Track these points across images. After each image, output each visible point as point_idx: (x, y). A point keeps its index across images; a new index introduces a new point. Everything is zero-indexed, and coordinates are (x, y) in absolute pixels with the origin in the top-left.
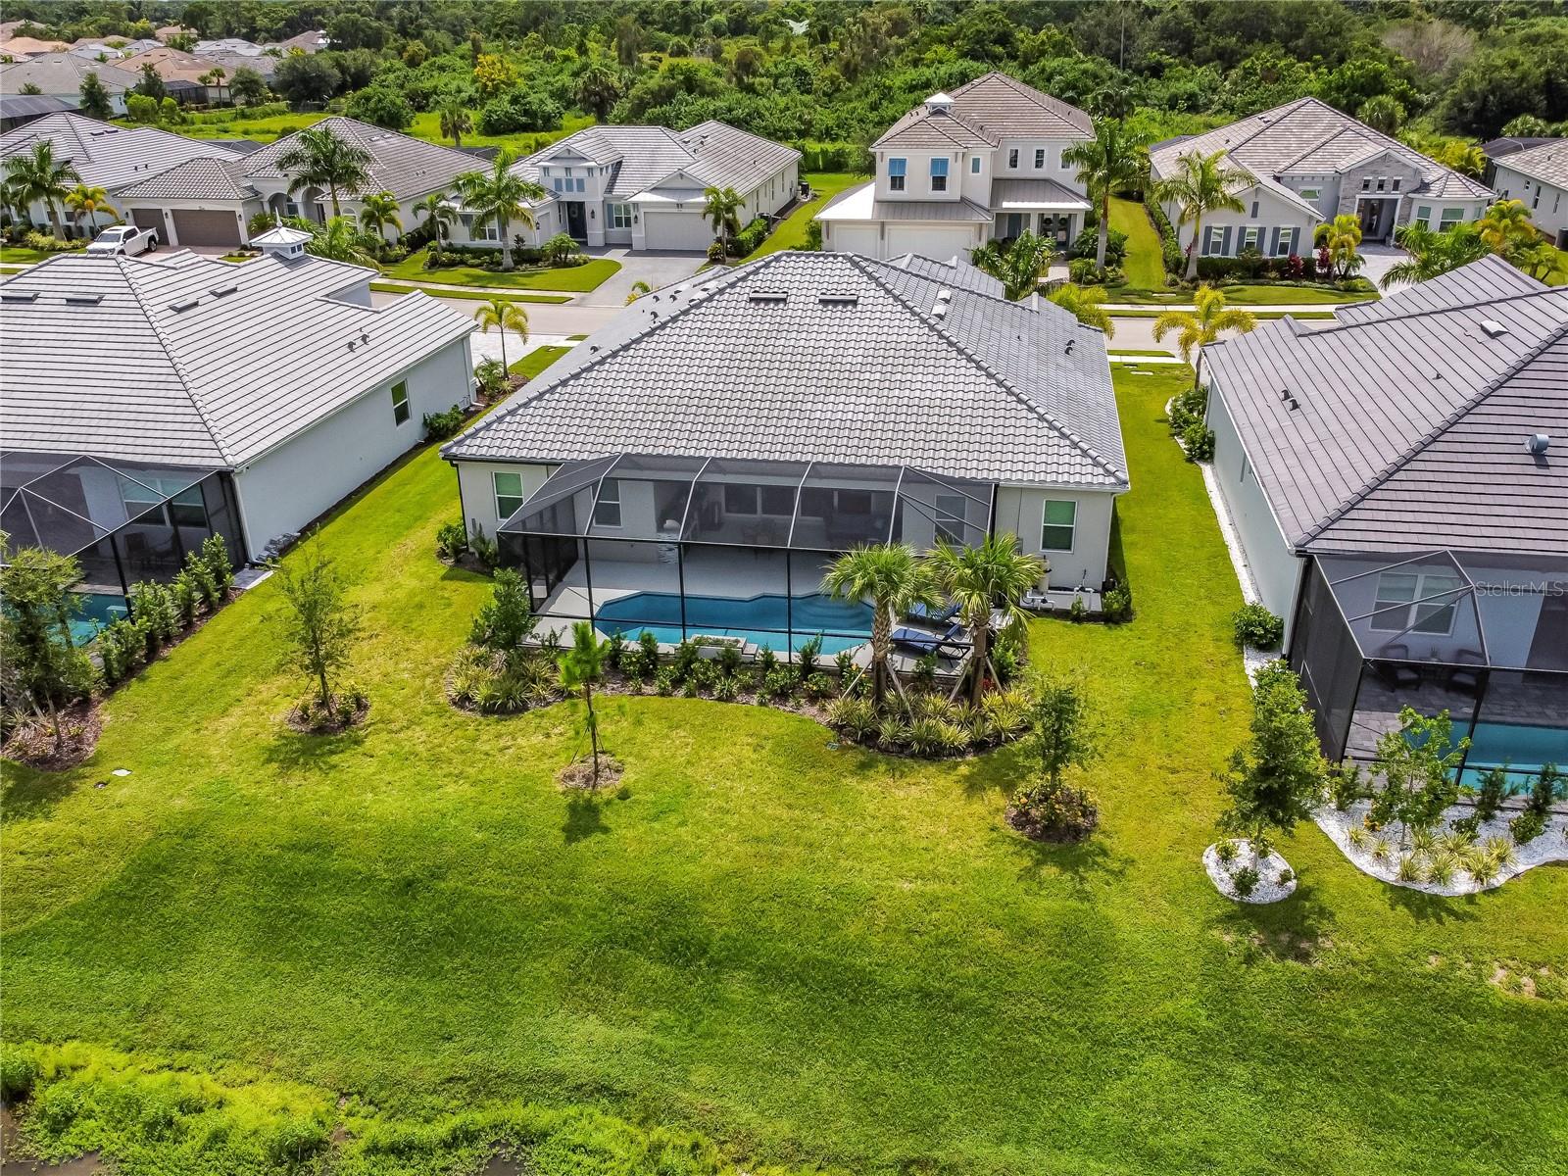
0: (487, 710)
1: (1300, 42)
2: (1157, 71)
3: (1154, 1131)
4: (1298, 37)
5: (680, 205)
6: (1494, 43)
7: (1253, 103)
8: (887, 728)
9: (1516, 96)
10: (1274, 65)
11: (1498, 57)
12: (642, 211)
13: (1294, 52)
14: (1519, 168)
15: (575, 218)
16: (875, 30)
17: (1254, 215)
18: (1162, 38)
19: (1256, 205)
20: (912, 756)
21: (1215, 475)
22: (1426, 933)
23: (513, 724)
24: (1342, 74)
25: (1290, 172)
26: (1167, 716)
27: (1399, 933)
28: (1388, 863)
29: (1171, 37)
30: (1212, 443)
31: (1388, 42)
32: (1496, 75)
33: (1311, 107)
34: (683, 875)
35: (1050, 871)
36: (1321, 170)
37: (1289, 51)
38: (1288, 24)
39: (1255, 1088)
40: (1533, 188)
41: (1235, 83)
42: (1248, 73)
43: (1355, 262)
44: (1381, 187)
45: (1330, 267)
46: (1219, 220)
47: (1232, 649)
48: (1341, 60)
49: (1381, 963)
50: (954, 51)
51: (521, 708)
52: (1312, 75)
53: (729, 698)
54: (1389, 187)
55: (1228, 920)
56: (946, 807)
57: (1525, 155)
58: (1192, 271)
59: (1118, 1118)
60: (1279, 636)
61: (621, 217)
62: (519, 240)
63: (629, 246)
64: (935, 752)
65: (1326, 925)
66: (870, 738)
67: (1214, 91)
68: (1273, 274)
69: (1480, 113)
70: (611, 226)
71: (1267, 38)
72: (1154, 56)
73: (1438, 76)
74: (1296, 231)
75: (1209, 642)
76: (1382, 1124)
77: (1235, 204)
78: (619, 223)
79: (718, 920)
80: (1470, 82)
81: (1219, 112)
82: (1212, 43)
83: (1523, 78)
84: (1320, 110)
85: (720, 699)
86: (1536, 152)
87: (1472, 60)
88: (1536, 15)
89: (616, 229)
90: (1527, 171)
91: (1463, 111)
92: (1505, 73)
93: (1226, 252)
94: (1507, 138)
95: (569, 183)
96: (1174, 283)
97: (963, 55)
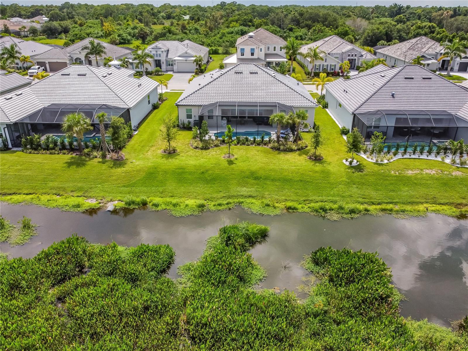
0: (202, 149)
1: (326, 23)
2: (291, 30)
3: (342, 194)
4: (326, 21)
5: (186, 60)
6: (372, 24)
7: (317, 38)
8: (282, 147)
9: (379, 37)
10: (321, 29)
11: (375, 27)
12: (176, 62)
13: (325, 25)
14: (382, 52)
15: (158, 63)
16: (217, 18)
17: (326, 61)
18: (291, 21)
19: (326, 59)
20: (287, 151)
21: (329, 110)
22: (381, 168)
23: (208, 151)
24: (338, 31)
25: (332, 52)
26: (331, 144)
27: (376, 168)
28: (373, 160)
29: (294, 21)
30: (327, 104)
31: (347, 23)
32: (374, 31)
33: (335, 37)
34: (254, 168)
35: (317, 164)
36: (339, 52)
37: (324, 25)
38: (323, 18)
39: (357, 188)
40: (385, 57)
41: (311, 33)
42: (315, 30)
43: (348, 72)
44: (352, 56)
45: (343, 73)
46: (318, 63)
47: (340, 135)
48: (337, 28)
49: (374, 172)
50: (238, 24)
51: (209, 149)
52: (330, 31)
53: (249, 145)
54: (354, 56)
55: (349, 168)
56: (296, 158)
57: (383, 49)
58: (313, 75)
59: (336, 192)
60: (349, 132)
61: (170, 64)
62: (147, 69)
63: (173, 71)
64: (291, 150)
65: (364, 168)
66: (278, 149)
67: (306, 35)
68: (331, 75)
69: (371, 41)
70: (167, 66)
71: (318, 22)
72: (290, 26)
73: (361, 31)
74: (335, 65)
75: (336, 134)
76: (378, 190)
77: (322, 59)
78: (169, 65)
79: (261, 173)
80: (368, 33)
81: (308, 40)
82: (305, 23)
83: (380, 32)
84: (337, 38)
85: (247, 145)
86: (385, 49)
87: (368, 28)
88: (381, 17)
89: (169, 67)
90: (384, 53)
91: (367, 40)
92: (376, 31)
93: (319, 70)
94: (378, 46)
95: (157, 55)
96: (308, 78)
97: (241, 25)
